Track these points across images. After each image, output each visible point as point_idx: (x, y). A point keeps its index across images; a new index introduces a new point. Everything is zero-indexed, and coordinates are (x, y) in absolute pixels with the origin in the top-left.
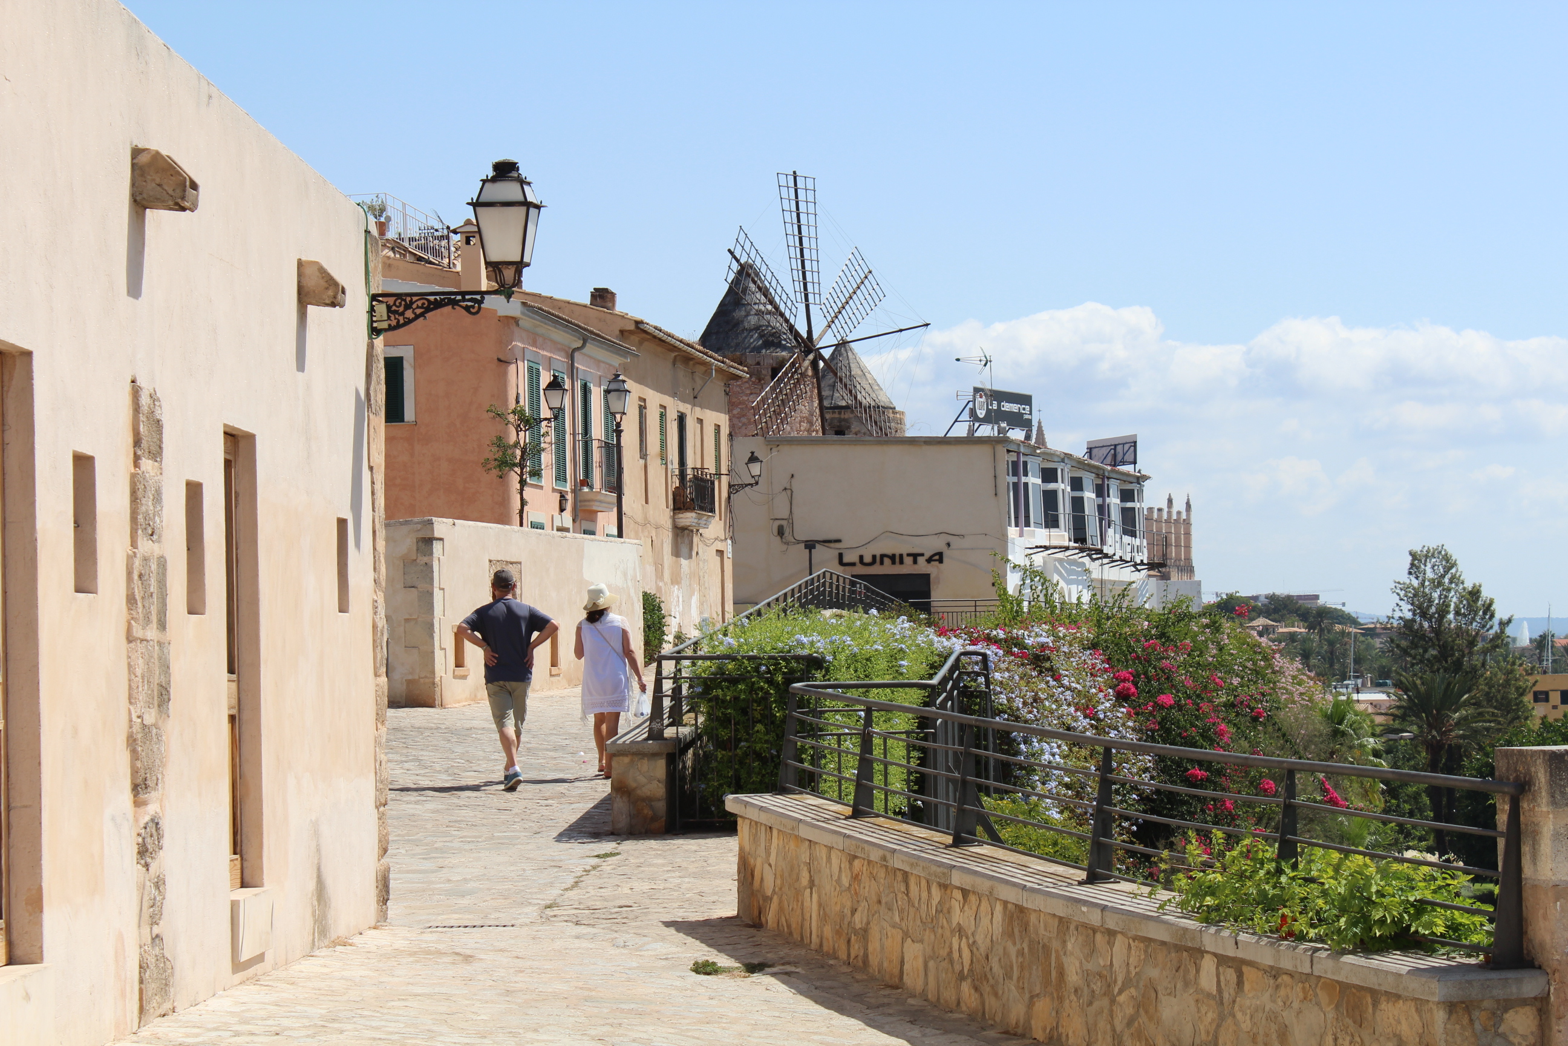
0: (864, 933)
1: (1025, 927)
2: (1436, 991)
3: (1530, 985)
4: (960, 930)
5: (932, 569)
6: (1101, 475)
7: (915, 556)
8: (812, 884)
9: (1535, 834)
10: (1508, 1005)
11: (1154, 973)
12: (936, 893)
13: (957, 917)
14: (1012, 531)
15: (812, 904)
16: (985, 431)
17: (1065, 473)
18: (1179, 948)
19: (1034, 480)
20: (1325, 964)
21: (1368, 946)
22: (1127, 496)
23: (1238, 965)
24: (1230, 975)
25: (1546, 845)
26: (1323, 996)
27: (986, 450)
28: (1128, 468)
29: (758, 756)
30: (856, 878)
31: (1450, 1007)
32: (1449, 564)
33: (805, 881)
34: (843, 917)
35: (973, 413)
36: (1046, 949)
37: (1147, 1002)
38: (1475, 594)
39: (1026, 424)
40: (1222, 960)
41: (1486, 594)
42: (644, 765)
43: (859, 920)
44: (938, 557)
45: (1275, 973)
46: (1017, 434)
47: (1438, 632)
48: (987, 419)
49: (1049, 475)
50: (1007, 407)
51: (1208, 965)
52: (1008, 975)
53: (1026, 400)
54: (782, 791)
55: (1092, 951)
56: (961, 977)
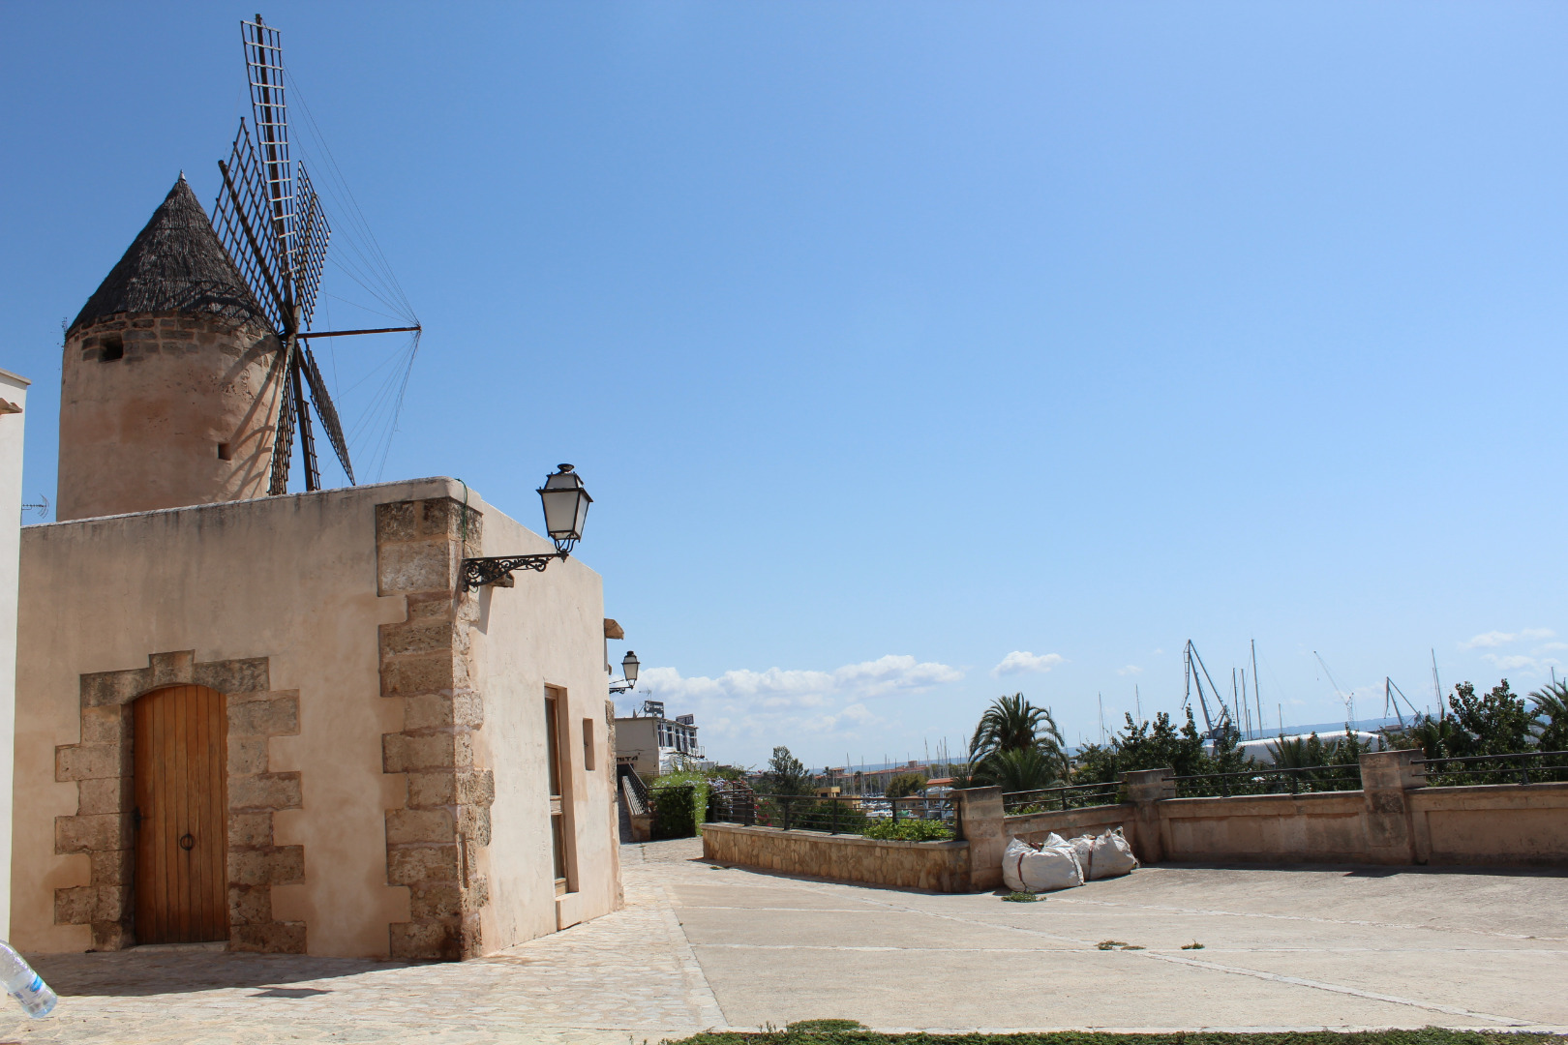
0: (757, 856)
1: (817, 847)
2: (946, 847)
3: (966, 845)
4: (794, 851)
5: (634, 762)
6: (684, 728)
7: (628, 758)
8: (735, 845)
9: (964, 811)
10: (961, 849)
11: (860, 854)
12: (785, 842)
13: (793, 847)
14: (660, 748)
15: (735, 850)
16: (650, 715)
17: (674, 727)
18: (868, 846)
19: (665, 731)
20: (914, 845)
21: (925, 839)
22: (692, 734)
23: (887, 848)
24: (885, 851)
25: (967, 811)
26: (913, 853)
27: (650, 721)
28: (691, 725)
29: (677, 816)
30: (753, 842)
31: (949, 851)
32: (787, 752)
33: (732, 844)
34: (748, 852)
35: (645, 709)
36: (825, 852)
37: (859, 860)
38: (796, 761)
39: (662, 712)
40: (882, 848)
41: (800, 761)
42: (644, 821)
43: (755, 853)
44: (636, 758)
45: (898, 849)
46: (659, 716)
47: (784, 775)
48: (649, 712)
49: (669, 729)
50: (656, 707)
51: (878, 850)
52: (812, 860)
53: (661, 704)
54: (715, 822)
55: (839, 850)
56: (795, 863)
